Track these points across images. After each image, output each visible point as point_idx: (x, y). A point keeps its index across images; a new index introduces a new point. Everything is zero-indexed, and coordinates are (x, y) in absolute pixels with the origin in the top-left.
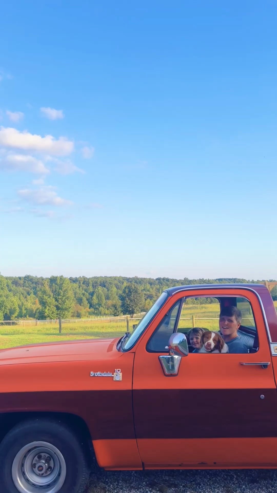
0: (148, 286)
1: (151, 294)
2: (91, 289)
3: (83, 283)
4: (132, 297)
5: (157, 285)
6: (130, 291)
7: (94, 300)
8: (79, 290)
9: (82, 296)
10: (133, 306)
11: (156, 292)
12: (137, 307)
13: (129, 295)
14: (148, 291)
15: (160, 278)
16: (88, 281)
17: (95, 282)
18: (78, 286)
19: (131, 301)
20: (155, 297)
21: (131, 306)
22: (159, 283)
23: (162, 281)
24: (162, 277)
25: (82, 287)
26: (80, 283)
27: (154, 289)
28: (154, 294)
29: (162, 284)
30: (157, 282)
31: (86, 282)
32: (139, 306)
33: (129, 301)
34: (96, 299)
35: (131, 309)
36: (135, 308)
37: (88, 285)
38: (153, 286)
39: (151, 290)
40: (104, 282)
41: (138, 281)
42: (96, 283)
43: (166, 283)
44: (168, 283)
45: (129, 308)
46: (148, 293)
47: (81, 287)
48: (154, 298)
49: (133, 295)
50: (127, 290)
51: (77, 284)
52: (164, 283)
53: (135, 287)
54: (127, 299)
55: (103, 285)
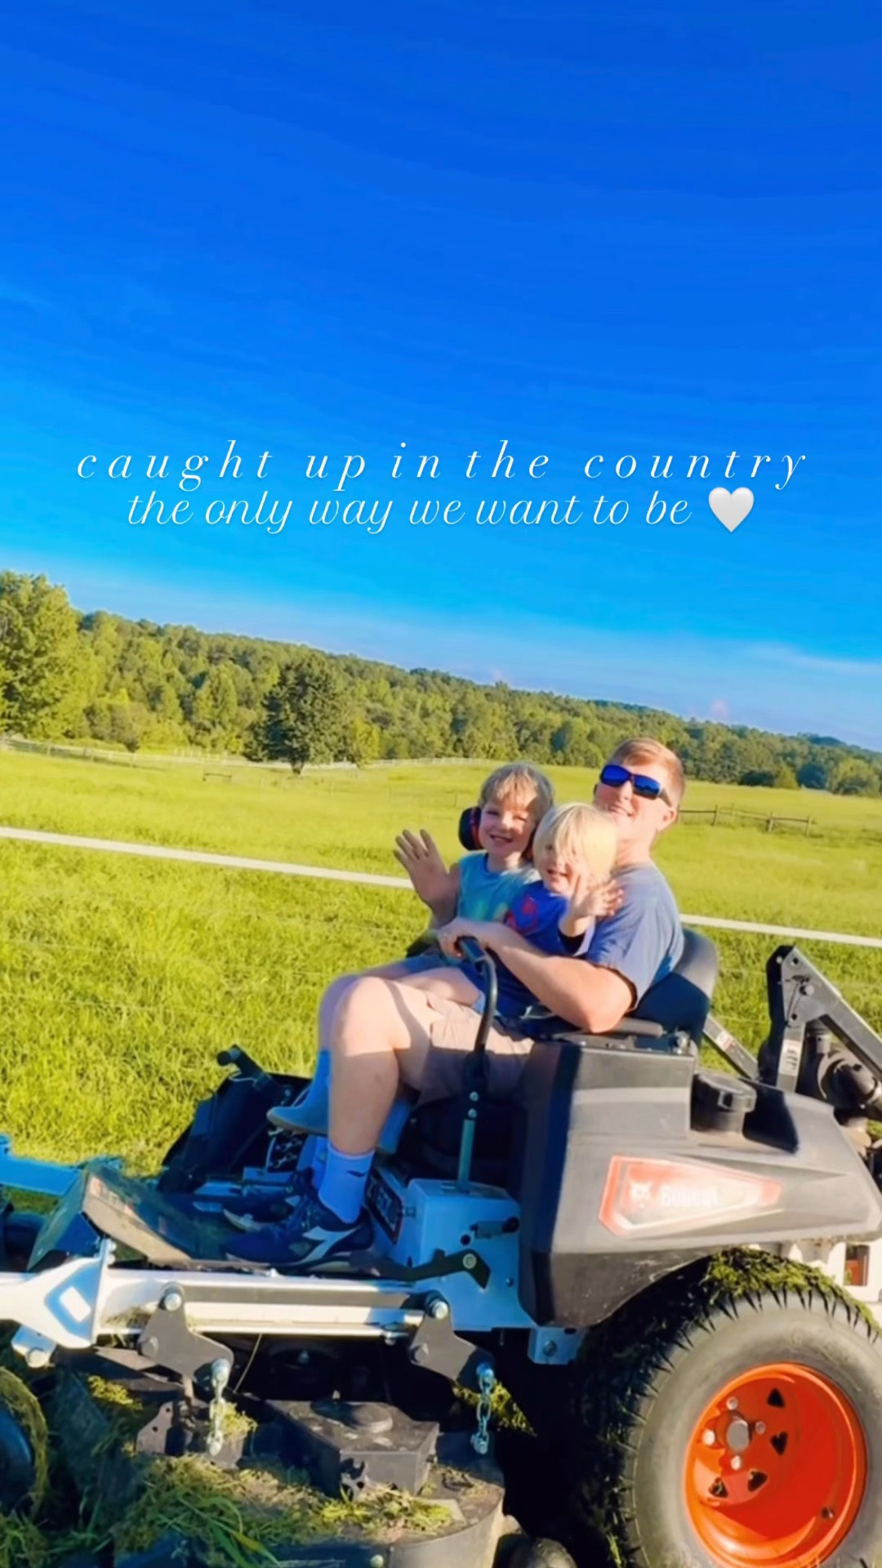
0: (383, 688)
1: (387, 714)
2: (200, 665)
3: (180, 645)
4: (305, 702)
5: (411, 690)
6: (301, 681)
7: (202, 700)
8: (162, 662)
9: (163, 682)
10: (306, 734)
11: (404, 709)
12: (319, 740)
13: (295, 696)
14: (381, 701)
15: (425, 670)
16: (197, 642)
17: (218, 647)
18: (161, 652)
19: (302, 717)
20: (398, 722)
21: (299, 734)
22: (418, 683)
23: (427, 678)
24: (431, 669)
25: (172, 653)
26: (170, 641)
27: (401, 698)
28: (397, 714)
29: (426, 689)
30: (413, 679)
31: (188, 643)
32: (328, 737)
33: (293, 716)
34: (208, 698)
35: (296, 745)
36: (312, 744)
37: (194, 651)
38: (397, 689)
39: (389, 699)
40: (245, 653)
41: (355, 668)
42: (221, 650)
43: (439, 687)
44: (446, 688)
45: (290, 740)
46: (379, 706)
47: (169, 655)
48: (394, 724)
49: (309, 698)
50: (291, 677)
51: (161, 643)
52: (434, 688)
53: (322, 672)
54: (288, 707)
55: (243, 659)
